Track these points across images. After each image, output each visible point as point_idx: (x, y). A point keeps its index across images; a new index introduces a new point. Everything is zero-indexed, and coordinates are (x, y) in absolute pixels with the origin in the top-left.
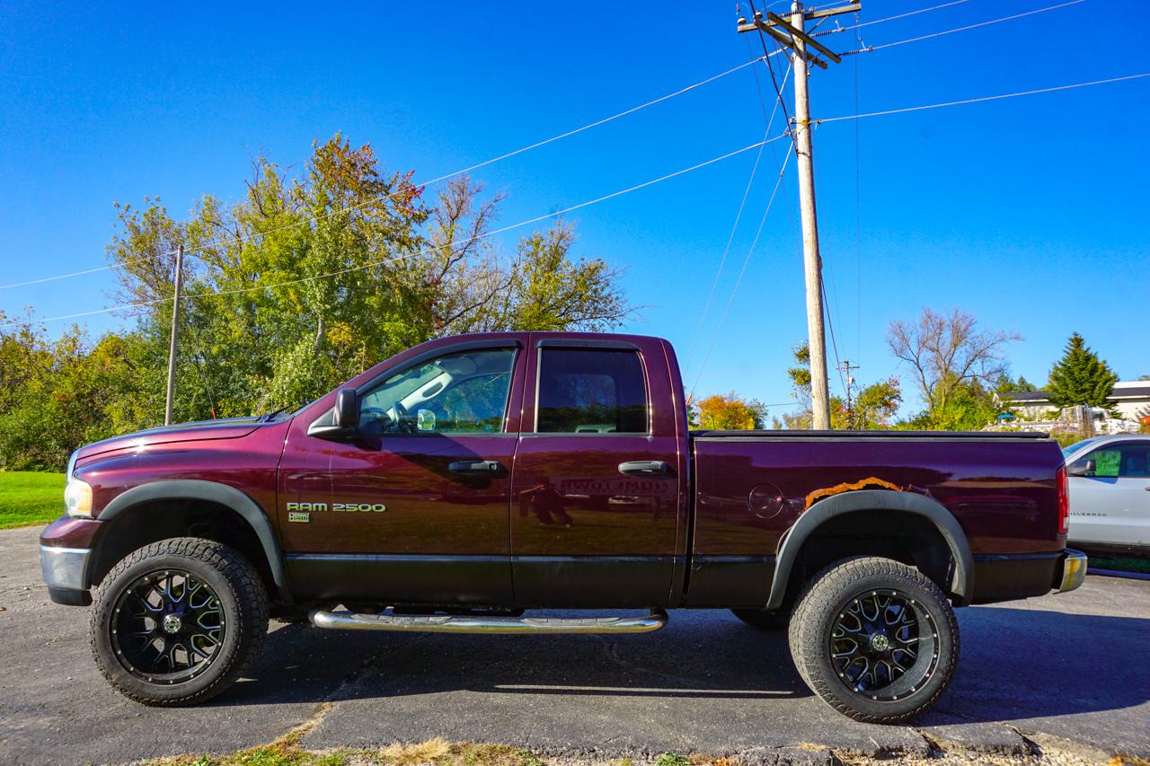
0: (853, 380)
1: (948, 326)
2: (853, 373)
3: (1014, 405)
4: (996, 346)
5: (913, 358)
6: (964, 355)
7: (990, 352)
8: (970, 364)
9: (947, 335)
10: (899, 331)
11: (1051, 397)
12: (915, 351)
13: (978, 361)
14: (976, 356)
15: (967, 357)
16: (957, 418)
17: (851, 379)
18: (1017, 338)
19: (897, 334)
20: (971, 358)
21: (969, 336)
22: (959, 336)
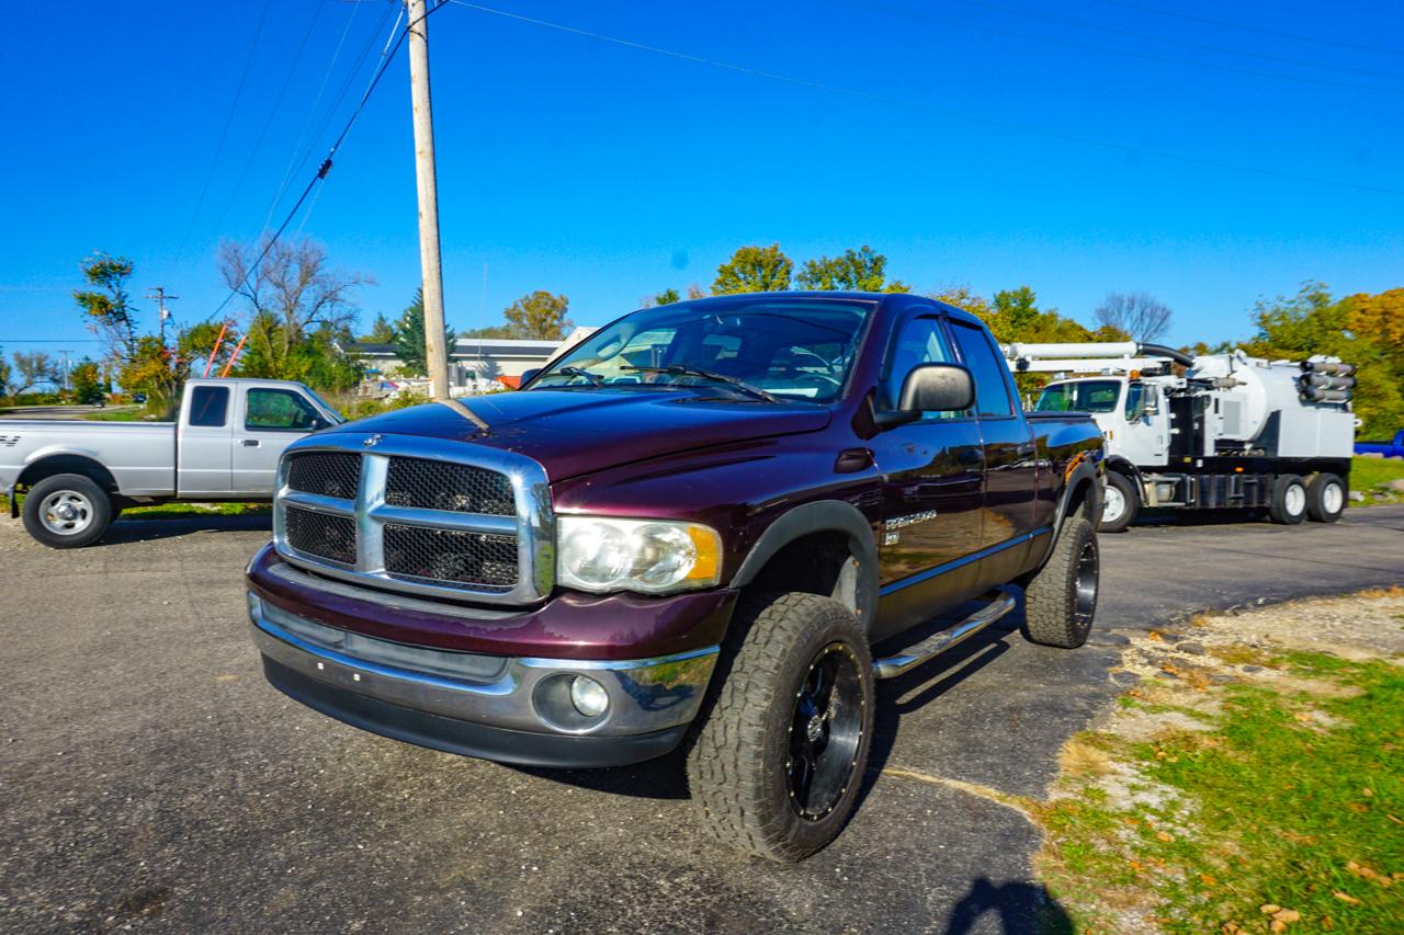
0: (169, 315)
1: (296, 258)
2: (168, 304)
3: (364, 357)
4: (350, 289)
5: (251, 293)
6: (313, 295)
7: (341, 295)
8: (318, 306)
9: (295, 268)
10: (234, 257)
11: (399, 351)
12: (253, 285)
13: (328, 304)
14: (326, 298)
15: (316, 299)
16: (303, 370)
17: (165, 313)
18: (372, 282)
19: (230, 261)
20: (320, 300)
21: (318, 274)
22: (308, 273)
